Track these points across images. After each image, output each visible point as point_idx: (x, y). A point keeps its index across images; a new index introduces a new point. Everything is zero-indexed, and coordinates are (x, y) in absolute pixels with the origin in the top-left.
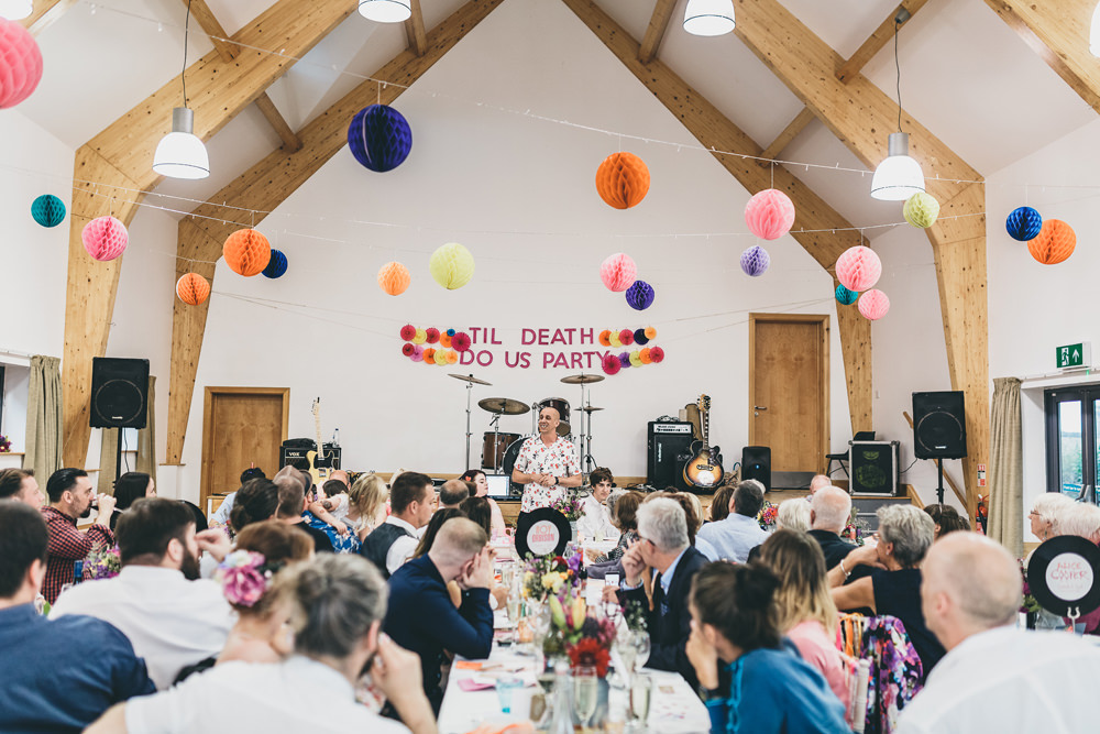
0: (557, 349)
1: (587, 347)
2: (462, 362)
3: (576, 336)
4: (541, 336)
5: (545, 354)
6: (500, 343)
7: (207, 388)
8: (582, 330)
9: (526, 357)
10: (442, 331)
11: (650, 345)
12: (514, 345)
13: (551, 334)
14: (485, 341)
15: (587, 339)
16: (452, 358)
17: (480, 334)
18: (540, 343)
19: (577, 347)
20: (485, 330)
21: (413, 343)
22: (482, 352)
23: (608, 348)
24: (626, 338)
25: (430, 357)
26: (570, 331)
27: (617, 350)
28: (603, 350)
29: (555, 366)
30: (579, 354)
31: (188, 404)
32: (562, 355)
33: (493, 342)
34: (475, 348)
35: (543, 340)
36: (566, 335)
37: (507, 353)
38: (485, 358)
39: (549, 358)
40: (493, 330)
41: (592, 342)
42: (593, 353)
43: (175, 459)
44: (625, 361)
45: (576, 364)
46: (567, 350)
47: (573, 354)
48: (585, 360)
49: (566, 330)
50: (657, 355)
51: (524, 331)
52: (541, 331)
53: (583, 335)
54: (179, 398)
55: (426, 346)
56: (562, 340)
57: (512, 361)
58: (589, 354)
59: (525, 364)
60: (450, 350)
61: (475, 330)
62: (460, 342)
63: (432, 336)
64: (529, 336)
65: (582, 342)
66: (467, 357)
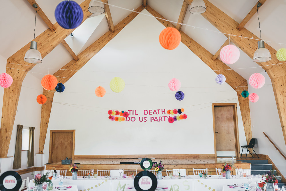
0: (155, 116)
1: (164, 115)
2: (126, 121)
3: (160, 112)
4: (150, 112)
5: (151, 117)
6: (138, 114)
7: (51, 130)
8: (162, 110)
9: (145, 118)
10: (120, 111)
11: (183, 114)
12: (142, 115)
13: (153, 111)
14: (133, 114)
15: (164, 113)
16: (123, 119)
17: (131, 112)
18: (150, 114)
19: (160, 115)
20: (133, 110)
21: (112, 115)
22: (132, 117)
23: (170, 115)
24: (175, 112)
25: (117, 119)
26: (159, 110)
27: (173, 115)
28: (168, 116)
29: (154, 121)
30: (161, 117)
31: (45, 135)
32: (156, 118)
33: (135, 114)
34: (130, 116)
35: (150, 113)
36: (157, 112)
37: (140, 117)
38: (133, 119)
39: (152, 119)
40: (135, 111)
41: (165, 113)
42: (166, 117)
43: (41, 152)
44: (175, 119)
45: (160, 120)
46: (158, 116)
47: (159, 117)
48: (163, 119)
49: (157, 110)
50: (185, 117)
51: (145, 110)
52: (149, 110)
53: (162, 112)
54: (43, 134)
55: (116, 116)
56: (156, 113)
57: (141, 120)
58: (164, 117)
59: (145, 121)
60: (123, 117)
62: (125, 114)
63: (117, 113)
64: (146, 112)
65: (162, 114)
66: (128, 119)
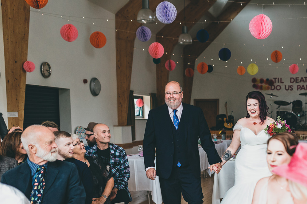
0: (301, 84)
2: (271, 89)
4: (296, 80)
6: (283, 82)
7: (194, 99)
9: (292, 87)
10: (265, 79)
12: (288, 83)
13: (300, 79)
14: (278, 82)
16: (268, 88)
17: (277, 80)
20: (278, 79)
21: (256, 84)
22: (278, 86)
25: (261, 88)
29: (301, 89)
32: (303, 86)
33: (281, 82)
34: (276, 84)
35: (297, 81)
36: (304, 79)
37: (285, 86)
38: (278, 88)
39: (299, 87)
40: (281, 78)
46: (305, 84)
49: (305, 77)
51: (291, 78)
52: (296, 78)
55: (260, 84)
56: (303, 81)
57: (287, 88)
59: (291, 89)
60: (267, 85)
61: (275, 79)
62: (270, 83)
63: (262, 81)
64: (292, 80)
66: (273, 87)
